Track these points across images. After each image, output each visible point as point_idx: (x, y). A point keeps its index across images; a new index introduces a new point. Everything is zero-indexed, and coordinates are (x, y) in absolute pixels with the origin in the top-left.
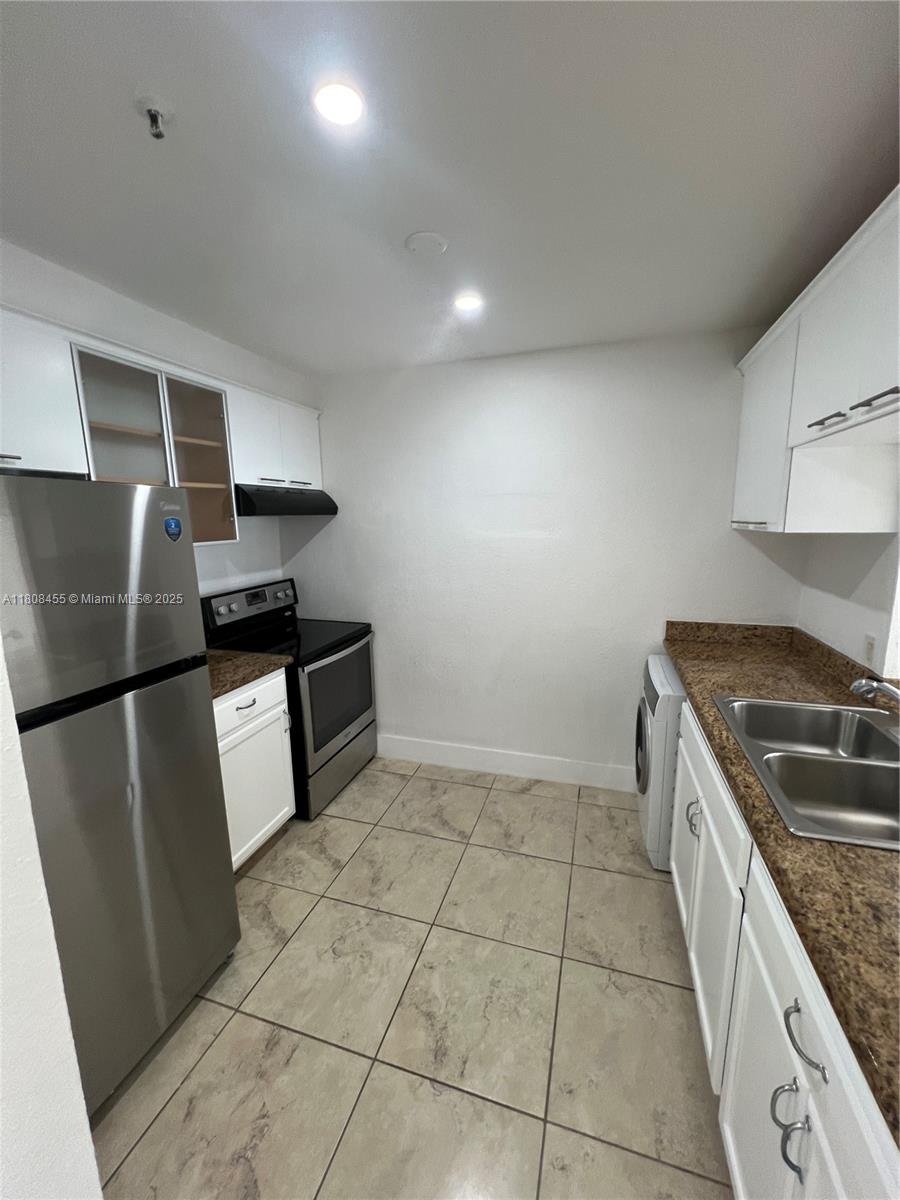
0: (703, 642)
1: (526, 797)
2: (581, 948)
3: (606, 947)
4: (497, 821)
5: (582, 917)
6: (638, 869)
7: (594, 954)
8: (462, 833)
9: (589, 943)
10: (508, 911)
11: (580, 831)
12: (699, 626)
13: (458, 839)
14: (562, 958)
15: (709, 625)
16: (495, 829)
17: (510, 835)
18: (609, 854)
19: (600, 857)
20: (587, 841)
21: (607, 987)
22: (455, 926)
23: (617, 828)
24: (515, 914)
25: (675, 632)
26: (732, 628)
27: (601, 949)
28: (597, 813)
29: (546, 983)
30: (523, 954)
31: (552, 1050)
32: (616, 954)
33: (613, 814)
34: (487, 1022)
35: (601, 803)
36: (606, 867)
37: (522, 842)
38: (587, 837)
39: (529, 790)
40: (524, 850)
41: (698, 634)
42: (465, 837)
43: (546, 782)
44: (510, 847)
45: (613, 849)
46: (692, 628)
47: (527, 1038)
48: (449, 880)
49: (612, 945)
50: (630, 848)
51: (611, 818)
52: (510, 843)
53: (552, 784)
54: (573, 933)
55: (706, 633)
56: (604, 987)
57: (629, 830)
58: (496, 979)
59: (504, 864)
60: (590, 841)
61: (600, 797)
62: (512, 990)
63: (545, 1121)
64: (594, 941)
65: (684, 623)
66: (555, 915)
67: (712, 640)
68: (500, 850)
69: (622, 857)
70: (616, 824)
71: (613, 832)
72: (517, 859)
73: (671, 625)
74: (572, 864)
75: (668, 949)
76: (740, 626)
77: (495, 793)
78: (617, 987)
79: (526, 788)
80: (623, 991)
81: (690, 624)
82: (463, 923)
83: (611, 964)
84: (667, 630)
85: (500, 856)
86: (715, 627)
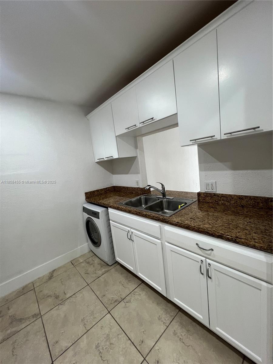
0: (96, 196)
1: (53, 279)
2: (111, 304)
3: (117, 296)
4: (48, 297)
5: (104, 296)
6: (106, 269)
7: (116, 301)
8: (35, 316)
9: (112, 300)
10: (80, 320)
11: (83, 274)
12: (94, 192)
13: (35, 319)
14: (109, 312)
15: (96, 190)
16: (50, 300)
17: (58, 296)
18: (96, 273)
19: (94, 275)
20: (87, 274)
21: (126, 305)
22: (64, 350)
23: (92, 264)
24: (84, 318)
25: (88, 195)
26: (101, 190)
27: (116, 298)
28: (83, 264)
29: (112, 324)
30: (97, 326)
31: (130, 339)
32: (120, 295)
33: (88, 261)
34: (106, 361)
35: (82, 261)
36: (98, 276)
37: (65, 294)
38: (86, 273)
39: (53, 276)
40: (68, 296)
41: (94, 194)
42: (38, 316)
43: (57, 269)
44: (62, 300)
45: (96, 270)
46: (92, 193)
47: (121, 346)
48: (44, 338)
49: (117, 294)
50: (100, 266)
51: (88, 263)
52: (60, 298)
53: (59, 268)
54: (106, 302)
55: (96, 193)
56: (125, 306)
57: (95, 262)
58: (97, 344)
59: (64, 308)
60: (88, 274)
61: (80, 260)
62: (104, 340)
63: (145, 359)
64: (113, 298)
65: (90, 192)
66: (97, 304)
67: (98, 195)
68: (59, 305)
69: (100, 270)
70: (91, 263)
71: (92, 266)
72: (68, 300)
73: (86, 194)
74: (88, 285)
75: (129, 281)
76: (103, 189)
77: (37, 288)
78: (128, 302)
79: (51, 276)
80: (129, 302)
81: (91, 191)
82: (66, 345)
83: (122, 298)
84: (86, 195)
85: (60, 306)
86: (98, 191)
